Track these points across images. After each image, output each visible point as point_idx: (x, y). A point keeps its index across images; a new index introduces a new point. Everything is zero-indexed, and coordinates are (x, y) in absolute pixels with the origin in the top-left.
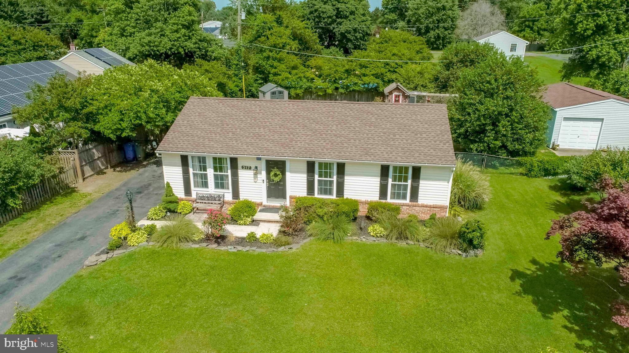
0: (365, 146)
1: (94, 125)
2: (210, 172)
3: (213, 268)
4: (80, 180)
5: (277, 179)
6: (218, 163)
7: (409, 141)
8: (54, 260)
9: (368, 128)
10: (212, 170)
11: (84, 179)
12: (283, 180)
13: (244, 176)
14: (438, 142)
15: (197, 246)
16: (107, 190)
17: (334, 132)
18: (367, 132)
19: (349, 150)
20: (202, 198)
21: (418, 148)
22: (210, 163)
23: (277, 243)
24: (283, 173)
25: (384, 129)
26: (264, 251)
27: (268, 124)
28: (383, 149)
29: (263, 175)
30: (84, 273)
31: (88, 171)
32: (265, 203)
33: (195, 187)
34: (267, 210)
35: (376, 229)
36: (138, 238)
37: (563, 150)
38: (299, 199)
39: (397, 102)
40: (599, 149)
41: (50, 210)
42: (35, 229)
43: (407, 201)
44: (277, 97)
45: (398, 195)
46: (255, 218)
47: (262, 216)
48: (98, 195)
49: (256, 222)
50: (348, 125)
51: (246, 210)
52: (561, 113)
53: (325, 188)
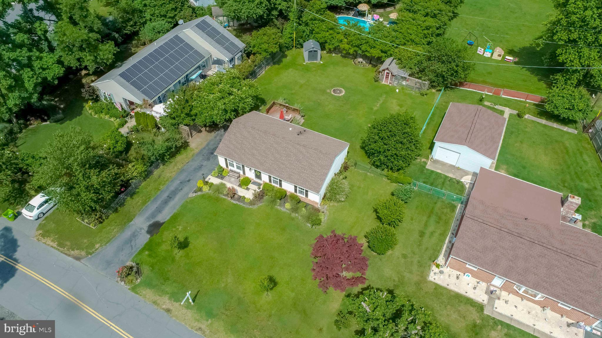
0: (290, 173)
2: (235, 164)
3: (226, 210)
4: (190, 137)
7: (308, 176)
8: (179, 191)
11: (192, 137)
13: (247, 169)
14: (319, 180)
15: (224, 197)
16: (200, 148)
17: (282, 162)
19: (284, 173)
20: (232, 171)
21: (309, 181)
23: (251, 203)
24: (260, 174)
25: (303, 165)
26: (245, 206)
27: (259, 148)
28: (296, 177)
29: (253, 172)
30: (188, 200)
31: (194, 133)
32: (255, 180)
33: (230, 166)
34: (255, 183)
35: (288, 205)
36: (206, 189)
37: (436, 162)
38: (265, 184)
39: (387, 77)
40: (457, 166)
41: (179, 158)
42: (173, 170)
43: (304, 196)
44: (313, 54)
45: (301, 192)
46: (248, 187)
47: (251, 186)
48: (197, 151)
49: (248, 189)
50: (290, 158)
51: (245, 183)
52: (437, 144)
53: (276, 182)
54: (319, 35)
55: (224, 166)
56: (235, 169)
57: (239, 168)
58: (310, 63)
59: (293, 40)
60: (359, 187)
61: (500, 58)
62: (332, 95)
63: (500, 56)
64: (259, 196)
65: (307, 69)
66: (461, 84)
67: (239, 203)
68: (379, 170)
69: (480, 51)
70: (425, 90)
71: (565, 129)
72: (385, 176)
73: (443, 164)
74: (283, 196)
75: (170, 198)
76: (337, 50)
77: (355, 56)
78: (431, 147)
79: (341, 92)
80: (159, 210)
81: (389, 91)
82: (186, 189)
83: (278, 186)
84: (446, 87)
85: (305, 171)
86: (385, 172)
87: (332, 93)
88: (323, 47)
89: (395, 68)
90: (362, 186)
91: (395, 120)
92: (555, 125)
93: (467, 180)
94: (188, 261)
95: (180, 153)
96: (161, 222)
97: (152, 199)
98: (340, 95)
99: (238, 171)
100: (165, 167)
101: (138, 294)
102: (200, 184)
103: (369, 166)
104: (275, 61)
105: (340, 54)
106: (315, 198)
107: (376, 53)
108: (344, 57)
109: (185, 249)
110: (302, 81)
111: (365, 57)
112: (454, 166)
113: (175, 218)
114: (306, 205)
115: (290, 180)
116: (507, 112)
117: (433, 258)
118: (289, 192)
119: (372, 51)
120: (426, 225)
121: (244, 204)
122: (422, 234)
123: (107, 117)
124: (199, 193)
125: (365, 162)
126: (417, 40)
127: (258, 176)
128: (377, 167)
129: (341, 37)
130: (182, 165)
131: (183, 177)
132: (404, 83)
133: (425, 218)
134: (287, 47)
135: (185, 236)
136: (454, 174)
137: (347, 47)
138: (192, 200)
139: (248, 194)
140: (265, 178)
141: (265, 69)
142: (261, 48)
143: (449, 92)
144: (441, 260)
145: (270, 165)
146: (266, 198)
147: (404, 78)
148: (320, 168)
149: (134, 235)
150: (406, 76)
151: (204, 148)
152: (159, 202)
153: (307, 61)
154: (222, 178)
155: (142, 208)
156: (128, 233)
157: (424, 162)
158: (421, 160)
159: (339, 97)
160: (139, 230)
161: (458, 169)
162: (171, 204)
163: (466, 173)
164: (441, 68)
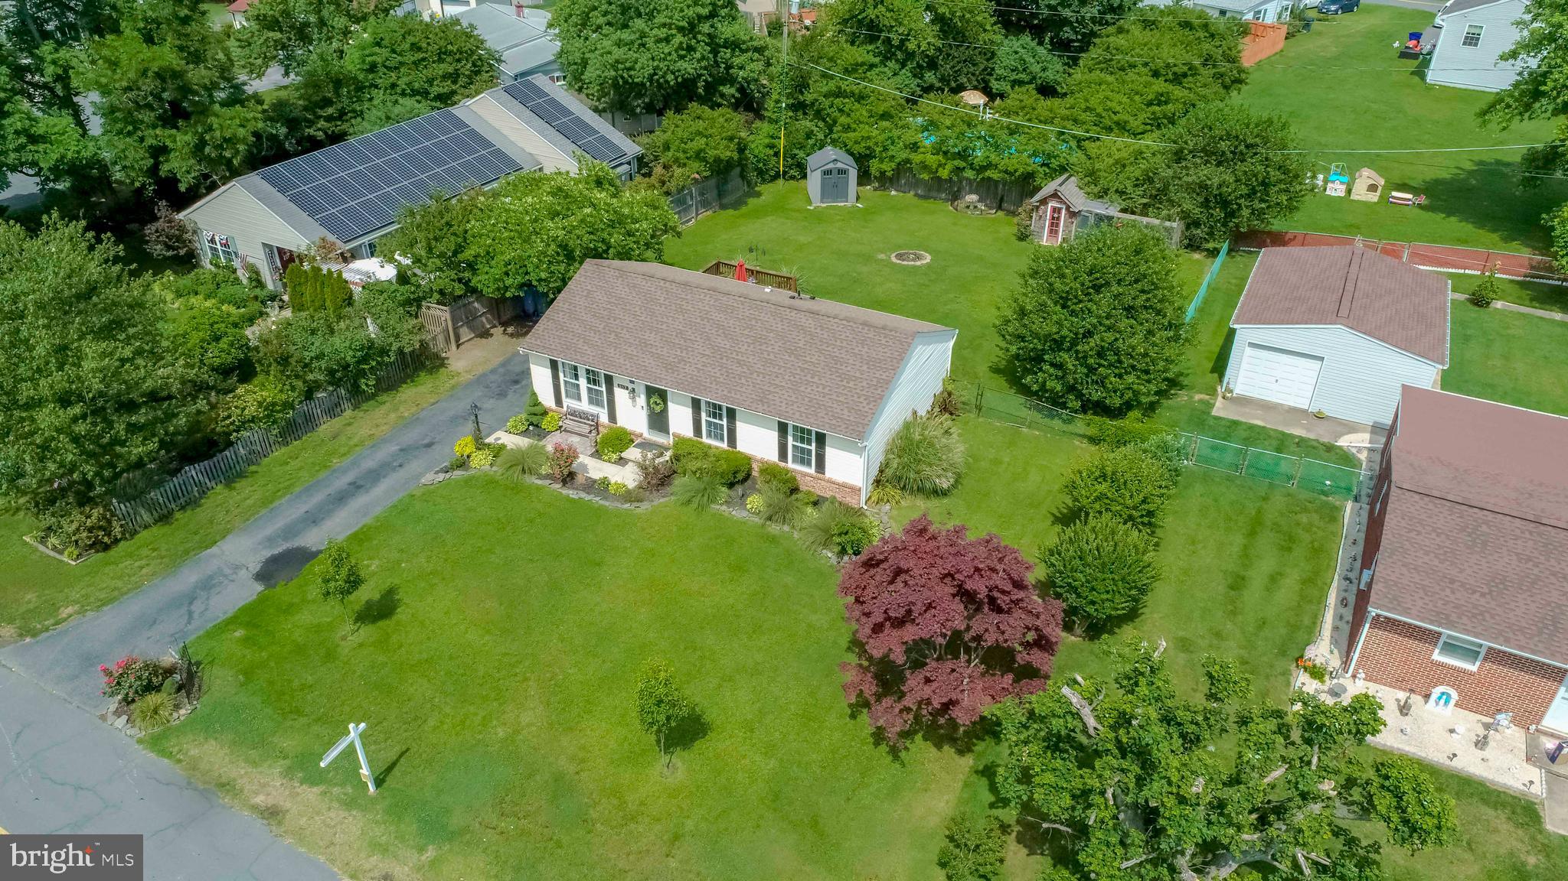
0: (766, 388)
1: (473, 275)
2: (583, 382)
3: (540, 515)
4: (454, 346)
5: (658, 409)
6: (591, 374)
7: (826, 391)
8: (394, 469)
9: (787, 357)
10: (585, 381)
11: (458, 346)
12: (665, 411)
13: (621, 396)
14: (861, 400)
15: (539, 482)
16: (480, 370)
17: (739, 357)
18: (782, 364)
19: (744, 390)
20: (573, 413)
21: (830, 404)
22: (582, 373)
23: (629, 496)
24: (665, 401)
25: (806, 362)
26: (607, 504)
27: (664, 327)
28: (785, 397)
29: (642, 400)
30: (418, 493)
31: (466, 334)
32: (646, 435)
33: (567, 396)
34: (645, 445)
35: (755, 501)
36: (480, 462)
37: (1243, 401)
38: (680, 441)
39: (1055, 222)
40: (1313, 409)
41: (408, 393)
42: (385, 421)
43: (812, 470)
44: (834, 183)
45: (803, 458)
46: (623, 455)
47: (633, 453)
48: (468, 377)
49: (622, 462)
50: (763, 347)
51: (615, 443)
53: (715, 432)
54: (851, 135)
55: (547, 399)
56: (584, 405)
57: (594, 400)
58: (827, 207)
59: (776, 154)
60: (997, 462)
61: (1374, 197)
62: (896, 264)
63: (1372, 188)
64: (659, 479)
65: (818, 217)
66: (1278, 240)
67: (587, 497)
72: (1080, 435)
73: (1267, 407)
74: (739, 476)
75: (356, 487)
76: (902, 176)
78: (1220, 365)
79: (919, 259)
80: (313, 519)
82: (414, 466)
83: (724, 445)
84: (1235, 243)
85: (816, 379)
86: (1082, 424)
87: (894, 260)
88: (863, 170)
89: (1076, 196)
90: (1007, 459)
93: (1357, 442)
94: (381, 659)
95: (412, 381)
96: (314, 549)
97: (297, 490)
98: (918, 263)
99: (594, 410)
100: (358, 413)
101: (170, 756)
102: (466, 449)
103: (1022, 409)
104: (725, 201)
105: (912, 193)
106: (848, 470)
108: (924, 197)
109: (381, 623)
110: (802, 239)
111: (985, 188)
112: (1304, 412)
113: (361, 539)
114: (818, 500)
115: (763, 407)
117: (1295, 648)
118: (762, 461)
120: (1246, 556)
121: (605, 498)
122: (1237, 583)
124: (458, 473)
127: (659, 421)
128: (1053, 403)
130: (415, 409)
131: (411, 436)
133: (1239, 540)
134: (761, 173)
135: (386, 586)
136: (1308, 430)
137: (932, 160)
138: (430, 494)
139: (621, 475)
140: (680, 421)
141: (697, 215)
142: (684, 152)
143: (1245, 260)
144: (1324, 654)
145: (699, 370)
146: (679, 482)
147: (1106, 219)
148: (865, 368)
149: (207, 585)
150: (1112, 211)
151: (493, 371)
152: (318, 498)
153: (817, 203)
154: (539, 434)
155: (258, 512)
157: (1201, 401)
158: (1192, 397)
159: (914, 267)
160: (227, 571)
161: (1319, 417)
162: (360, 501)
163: (1351, 428)
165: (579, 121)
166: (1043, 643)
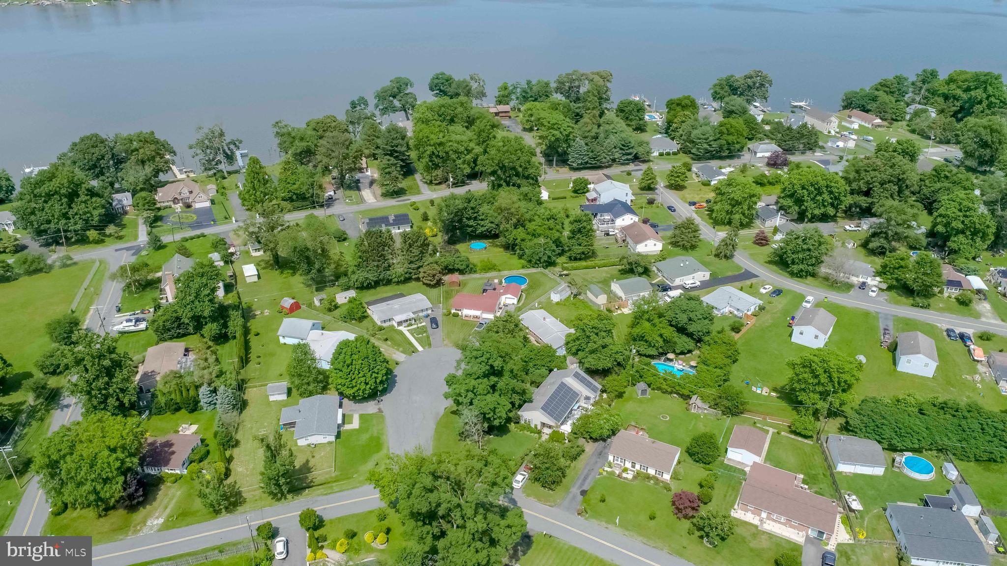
3: (618, 484)
5: (633, 465)
8: (589, 474)
9: (656, 458)
10: (620, 459)
12: (635, 466)
13: (627, 462)
15: (616, 478)
16: (592, 451)
17: (648, 457)
20: (617, 464)
23: (631, 480)
24: (635, 464)
29: (630, 462)
30: (597, 479)
32: (631, 468)
33: (615, 461)
34: (631, 470)
35: (652, 482)
36: (605, 473)
37: (730, 459)
38: (637, 470)
39: (695, 408)
41: (582, 457)
42: (582, 464)
43: (661, 477)
44: (644, 392)
45: (659, 474)
47: (630, 472)
48: (591, 453)
51: (625, 470)
52: (729, 449)
53: (644, 469)
55: (612, 461)
56: (619, 463)
57: (621, 462)
58: (642, 397)
60: (688, 473)
61: (767, 394)
62: (662, 420)
63: (767, 392)
64: (635, 477)
65: (641, 401)
66: (742, 413)
67: (625, 481)
68: (698, 464)
69: (754, 389)
70: (719, 416)
71: (806, 441)
72: (702, 467)
73: (734, 461)
74: (648, 477)
75: (586, 478)
76: (659, 389)
77: (671, 393)
78: (726, 452)
79: (666, 418)
80: (582, 484)
81: (696, 417)
82: (593, 474)
83: (646, 471)
84: (732, 415)
86: (702, 465)
87: (662, 418)
88: (649, 386)
89: (699, 403)
90: (690, 473)
91: (705, 435)
92: (800, 439)
93: (747, 469)
94: (608, 507)
95: (582, 455)
96: (586, 490)
97: (576, 478)
99: (621, 464)
100: (577, 462)
101: (590, 521)
102: (601, 471)
103: (692, 462)
104: (619, 396)
105: (661, 391)
106: (667, 477)
107: (686, 392)
108: (664, 393)
109: (605, 502)
110: (640, 410)
111: (678, 394)
112: (740, 462)
113: (592, 488)
114: (662, 482)
115: (653, 466)
116: (771, 430)
117: (732, 506)
118: (652, 474)
119: (683, 390)
120: (727, 492)
121: (628, 481)
122: (725, 496)
123: (529, 433)
124: (601, 476)
125: (689, 460)
126: (712, 384)
127: (633, 467)
128: (697, 461)
129: (662, 381)
130: (586, 461)
131: (588, 467)
132: (706, 411)
133: (726, 488)
135: (602, 496)
136: (740, 466)
137: (666, 387)
138: (599, 479)
139: (630, 476)
140: (638, 467)
141: (616, 401)
143: (735, 418)
144: (736, 507)
145: (640, 460)
146: (640, 478)
147: (705, 409)
149: (574, 496)
150: (707, 407)
151: (596, 451)
152: (580, 481)
153: (640, 396)
154: (611, 468)
155: (572, 483)
156: (571, 496)
157: (723, 459)
158: (721, 458)
159: (666, 421)
160: (576, 494)
161: (743, 463)
162: (588, 481)
163: (747, 466)
164: (729, 404)
165: (583, 377)
166: (699, 506)
